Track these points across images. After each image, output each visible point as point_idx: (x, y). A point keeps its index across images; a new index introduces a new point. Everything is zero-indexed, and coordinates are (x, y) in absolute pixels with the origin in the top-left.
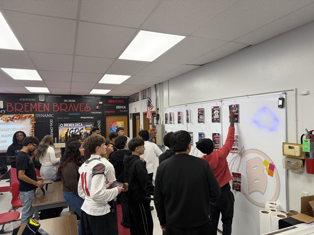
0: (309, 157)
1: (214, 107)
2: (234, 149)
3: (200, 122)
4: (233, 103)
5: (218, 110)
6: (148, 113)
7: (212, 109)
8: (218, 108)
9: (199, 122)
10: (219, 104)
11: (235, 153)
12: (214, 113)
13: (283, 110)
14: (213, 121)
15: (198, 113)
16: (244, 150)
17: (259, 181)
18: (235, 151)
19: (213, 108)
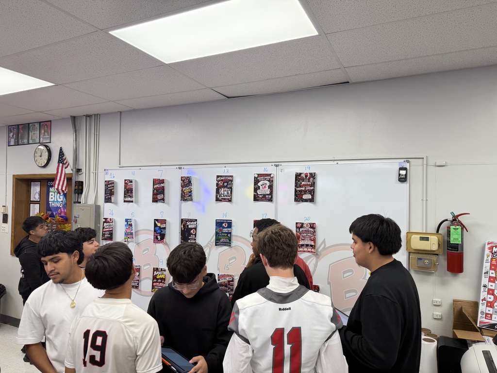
0: (458, 251)
1: (258, 174)
2: (302, 245)
3: (221, 201)
4: (303, 169)
5: (269, 181)
6: (58, 178)
7: (255, 178)
8: (269, 177)
9: (217, 200)
10: (270, 169)
11: (304, 251)
12: (259, 184)
13: (405, 186)
14: (256, 198)
15: (217, 184)
16: (325, 245)
17: (355, 294)
18: (306, 249)
19: (256, 176)
